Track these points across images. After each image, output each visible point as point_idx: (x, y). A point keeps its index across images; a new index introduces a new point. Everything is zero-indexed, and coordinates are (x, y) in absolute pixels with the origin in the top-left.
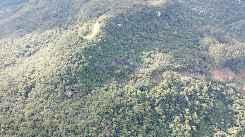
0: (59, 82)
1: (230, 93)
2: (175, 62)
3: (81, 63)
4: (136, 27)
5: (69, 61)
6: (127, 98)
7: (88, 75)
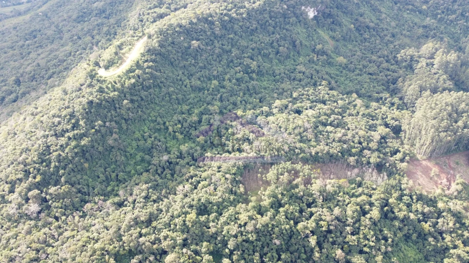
0: (20, 180)
1: (444, 228)
2: (313, 140)
3: (76, 137)
4: (240, 48)
5: (50, 130)
6: (160, 230)
7: (86, 165)
